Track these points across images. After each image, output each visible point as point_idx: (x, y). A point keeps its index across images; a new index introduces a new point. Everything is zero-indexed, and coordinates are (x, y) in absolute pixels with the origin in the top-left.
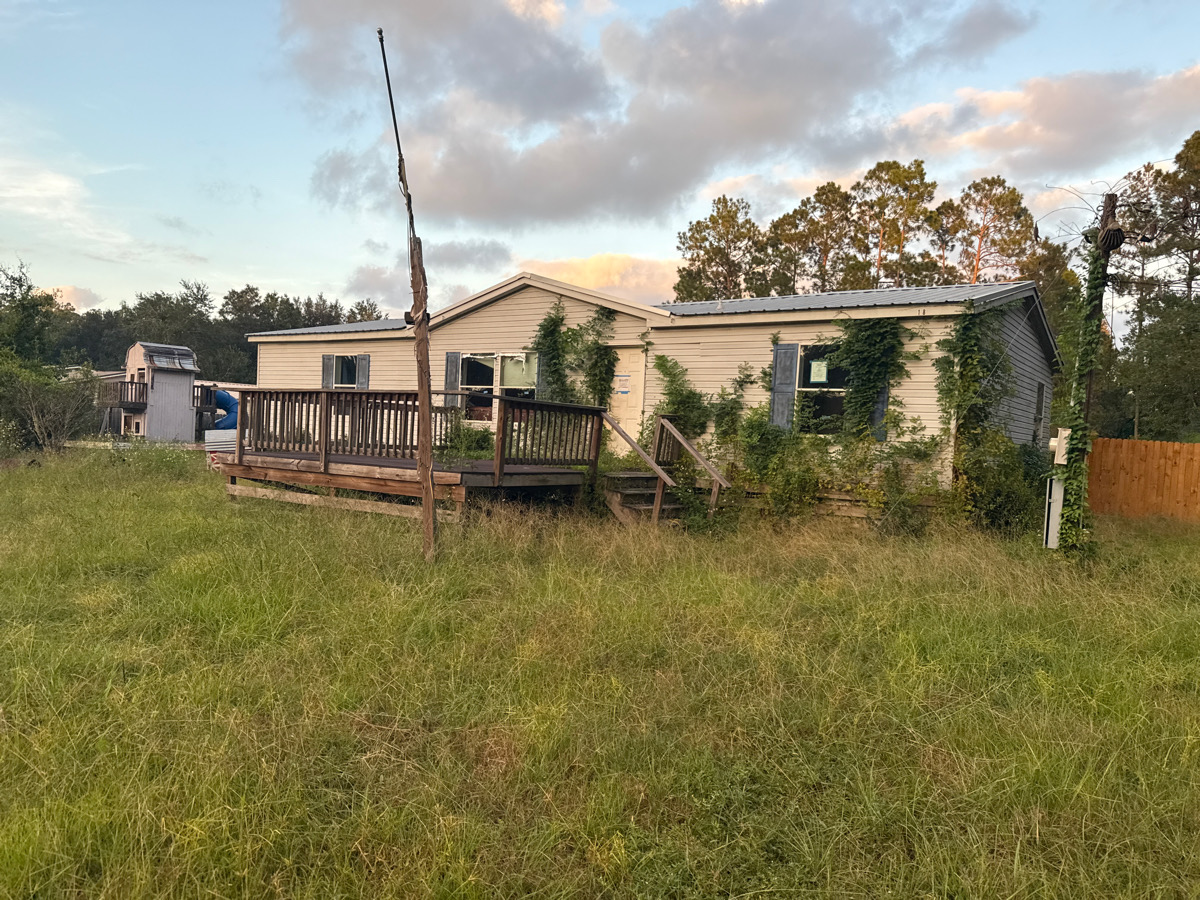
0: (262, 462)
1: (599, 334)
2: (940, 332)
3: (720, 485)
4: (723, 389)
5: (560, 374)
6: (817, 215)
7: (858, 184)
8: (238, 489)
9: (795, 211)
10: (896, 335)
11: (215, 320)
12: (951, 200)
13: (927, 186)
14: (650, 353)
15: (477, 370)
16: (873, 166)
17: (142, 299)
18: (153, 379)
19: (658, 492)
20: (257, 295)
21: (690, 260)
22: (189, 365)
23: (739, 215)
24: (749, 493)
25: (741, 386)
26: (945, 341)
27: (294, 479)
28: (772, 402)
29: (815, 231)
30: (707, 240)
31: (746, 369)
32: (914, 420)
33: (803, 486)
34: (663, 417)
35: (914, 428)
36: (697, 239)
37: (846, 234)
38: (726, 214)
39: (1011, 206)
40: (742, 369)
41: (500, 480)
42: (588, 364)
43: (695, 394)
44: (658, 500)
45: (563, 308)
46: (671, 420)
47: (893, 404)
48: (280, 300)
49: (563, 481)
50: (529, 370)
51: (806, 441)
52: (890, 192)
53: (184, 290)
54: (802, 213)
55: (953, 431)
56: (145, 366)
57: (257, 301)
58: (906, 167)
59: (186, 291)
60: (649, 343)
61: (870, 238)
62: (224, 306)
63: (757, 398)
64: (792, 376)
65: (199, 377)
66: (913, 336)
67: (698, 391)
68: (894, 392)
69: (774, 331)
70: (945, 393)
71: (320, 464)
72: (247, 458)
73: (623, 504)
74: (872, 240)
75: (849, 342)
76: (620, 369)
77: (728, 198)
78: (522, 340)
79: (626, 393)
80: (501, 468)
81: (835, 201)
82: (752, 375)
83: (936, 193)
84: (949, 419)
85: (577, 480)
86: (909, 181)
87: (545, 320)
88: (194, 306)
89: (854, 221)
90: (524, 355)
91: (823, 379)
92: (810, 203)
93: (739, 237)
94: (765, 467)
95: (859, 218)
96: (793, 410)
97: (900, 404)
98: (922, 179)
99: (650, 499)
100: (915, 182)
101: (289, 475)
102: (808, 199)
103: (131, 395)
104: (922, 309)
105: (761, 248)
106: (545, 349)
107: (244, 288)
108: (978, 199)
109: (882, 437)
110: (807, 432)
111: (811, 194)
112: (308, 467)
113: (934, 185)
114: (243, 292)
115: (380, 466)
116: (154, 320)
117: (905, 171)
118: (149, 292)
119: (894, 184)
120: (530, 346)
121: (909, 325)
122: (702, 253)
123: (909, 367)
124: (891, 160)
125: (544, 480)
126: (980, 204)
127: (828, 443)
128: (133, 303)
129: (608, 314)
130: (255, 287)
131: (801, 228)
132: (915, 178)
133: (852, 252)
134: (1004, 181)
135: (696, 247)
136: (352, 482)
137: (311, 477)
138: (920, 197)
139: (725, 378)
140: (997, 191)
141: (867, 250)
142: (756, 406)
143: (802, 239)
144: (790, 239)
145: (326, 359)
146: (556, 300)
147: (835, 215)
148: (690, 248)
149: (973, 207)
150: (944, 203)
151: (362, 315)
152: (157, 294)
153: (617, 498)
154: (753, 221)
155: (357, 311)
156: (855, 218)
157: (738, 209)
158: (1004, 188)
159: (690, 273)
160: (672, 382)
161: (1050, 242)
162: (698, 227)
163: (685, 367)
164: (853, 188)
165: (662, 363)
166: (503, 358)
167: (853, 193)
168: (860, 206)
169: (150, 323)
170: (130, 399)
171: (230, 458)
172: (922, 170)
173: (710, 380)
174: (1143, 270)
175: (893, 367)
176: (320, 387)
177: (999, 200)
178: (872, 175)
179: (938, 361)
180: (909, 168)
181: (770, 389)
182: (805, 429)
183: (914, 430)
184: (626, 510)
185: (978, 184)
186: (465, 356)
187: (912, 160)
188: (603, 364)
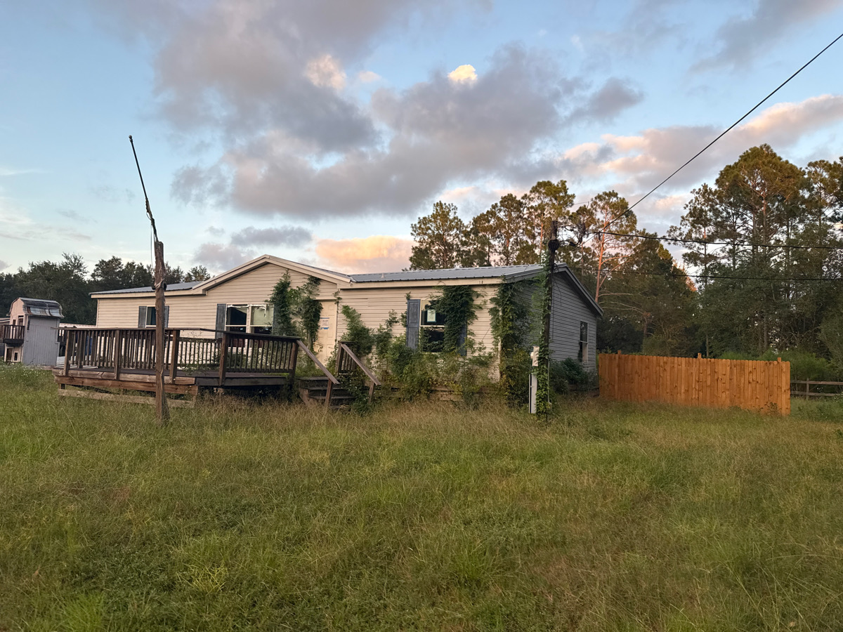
0: (80, 374)
1: (310, 293)
2: (492, 293)
3: (375, 384)
4: (381, 326)
5: (287, 318)
6: (502, 215)
7: (526, 195)
8: (65, 392)
9: (488, 212)
10: (468, 295)
11: (89, 281)
12: (585, 206)
13: (569, 196)
14: (339, 305)
15: (236, 315)
16: (535, 184)
17: (33, 266)
18: (29, 323)
19: (328, 388)
20: (120, 263)
21: (419, 242)
22: (56, 313)
23: (450, 214)
24: (392, 388)
25: (390, 324)
26: (494, 298)
27: (99, 384)
28: (407, 333)
29: (500, 225)
30: (430, 229)
31: (393, 314)
32: (480, 344)
33: (421, 383)
34: (343, 343)
35: (480, 348)
36: (423, 229)
37: (520, 227)
38: (442, 213)
39: (622, 210)
40: (391, 314)
41: (222, 382)
42: (304, 311)
43: (365, 329)
44: (328, 394)
45: (289, 277)
46: (348, 345)
47: (469, 334)
48: (136, 267)
49: (270, 383)
50: (269, 314)
51: (425, 357)
52: (547, 200)
53: (65, 260)
54: (492, 213)
55: (499, 349)
56: (24, 314)
57: (120, 267)
58: (556, 184)
59: (66, 260)
60: (339, 298)
61: (536, 230)
62: (95, 271)
63: (399, 331)
64: (417, 318)
65: (63, 321)
66: (478, 296)
67: (367, 327)
68: (470, 327)
69: (408, 291)
70: (495, 327)
71: (115, 374)
72: (71, 372)
73: (310, 396)
74: (537, 230)
75: (444, 299)
76: (323, 314)
77: (443, 203)
78: (264, 296)
79: (327, 328)
80: (224, 374)
81: (512, 206)
82: (396, 318)
83: (575, 201)
84: (497, 343)
85: (280, 382)
86: (558, 194)
87: (278, 284)
88: (72, 271)
89: (525, 218)
90: (265, 306)
91: (434, 320)
92: (497, 207)
93: (451, 228)
94: (402, 373)
95: (528, 217)
96: (418, 338)
97: (472, 334)
98: (566, 192)
99: (324, 393)
100: (561, 194)
101: (97, 382)
102: (496, 204)
103: (13, 334)
104: (481, 280)
105: (467, 234)
106: (277, 302)
107: (111, 258)
108: (602, 205)
109: (464, 354)
110: (426, 351)
111: (498, 202)
112: (108, 376)
113: (573, 196)
114: (109, 261)
115: (150, 375)
116: (41, 281)
117: (555, 187)
118: (39, 261)
119: (548, 195)
120: (269, 300)
121: (476, 289)
122: (426, 237)
123: (477, 313)
124: (546, 181)
125: (256, 382)
126: (603, 208)
127: (437, 358)
128: (27, 269)
129: (315, 281)
130: (119, 258)
131: (491, 223)
132: (561, 192)
133: (525, 238)
134: (617, 194)
135: (423, 233)
136: (134, 385)
137: (110, 382)
138: (566, 204)
139: (381, 319)
140: (614, 200)
141: (533, 237)
142: (398, 336)
143: (492, 230)
144: (485, 230)
145: (141, 309)
146: (285, 272)
147: (514, 215)
148: (419, 234)
149: (599, 210)
150: (580, 208)
151: (196, 277)
152: (45, 263)
153: (306, 392)
154: (459, 218)
155: (192, 274)
156: (526, 216)
157: (450, 210)
158: (617, 198)
159: (420, 250)
160: (352, 322)
161: (646, 232)
162: (424, 221)
163: (359, 313)
164: (523, 198)
165: (347, 311)
166: (253, 308)
167: (524, 201)
168: (528, 209)
169: (38, 283)
170: (11, 338)
171: (60, 372)
172: (565, 187)
173: (373, 322)
174: (705, 250)
175: (468, 314)
176: (137, 327)
177: (613, 206)
178: (534, 190)
179: (491, 309)
180: (558, 185)
181: (406, 326)
182: (425, 349)
183: (480, 349)
184: (311, 400)
185: (601, 196)
186: (229, 307)
187: (559, 180)
188: (313, 312)
